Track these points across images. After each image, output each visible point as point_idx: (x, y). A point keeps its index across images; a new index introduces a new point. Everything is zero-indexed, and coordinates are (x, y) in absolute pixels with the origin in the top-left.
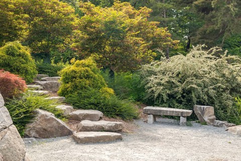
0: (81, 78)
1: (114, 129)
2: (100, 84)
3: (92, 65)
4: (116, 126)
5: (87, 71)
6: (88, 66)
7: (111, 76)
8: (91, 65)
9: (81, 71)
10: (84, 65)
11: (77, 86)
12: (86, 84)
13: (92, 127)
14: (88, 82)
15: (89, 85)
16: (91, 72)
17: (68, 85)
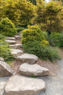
0: (31, 35)
1: (42, 74)
2: (41, 38)
3: (38, 28)
4: (44, 72)
5: (34, 32)
6: (35, 29)
7: (49, 34)
8: (36, 28)
9: (31, 32)
10: (33, 28)
11: (29, 39)
12: (33, 39)
13: (25, 72)
14: (34, 37)
15: (35, 39)
16: (36, 32)
17: (24, 39)
